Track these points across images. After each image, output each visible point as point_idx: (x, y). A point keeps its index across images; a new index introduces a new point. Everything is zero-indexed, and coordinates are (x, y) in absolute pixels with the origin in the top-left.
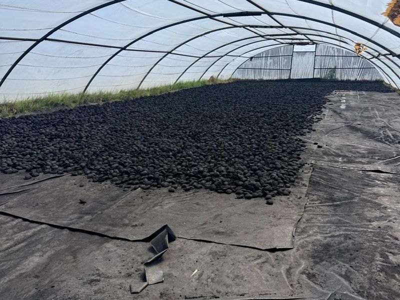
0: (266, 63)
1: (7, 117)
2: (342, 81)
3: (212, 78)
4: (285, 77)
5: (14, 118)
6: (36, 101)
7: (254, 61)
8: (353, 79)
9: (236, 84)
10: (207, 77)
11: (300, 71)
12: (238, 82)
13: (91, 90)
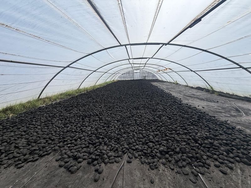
0: (127, 75)
1: (48, 104)
2: (148, 80)
3: (113, 80)
4: (132, 79)
5: (52, 104)
6: (61, 94)
7: (123, 75)
8: (150, 79)
9: (119, 82)
10: (112, 80)
11: (136, 78)
12: (119, 81)
13: (82, 87)
